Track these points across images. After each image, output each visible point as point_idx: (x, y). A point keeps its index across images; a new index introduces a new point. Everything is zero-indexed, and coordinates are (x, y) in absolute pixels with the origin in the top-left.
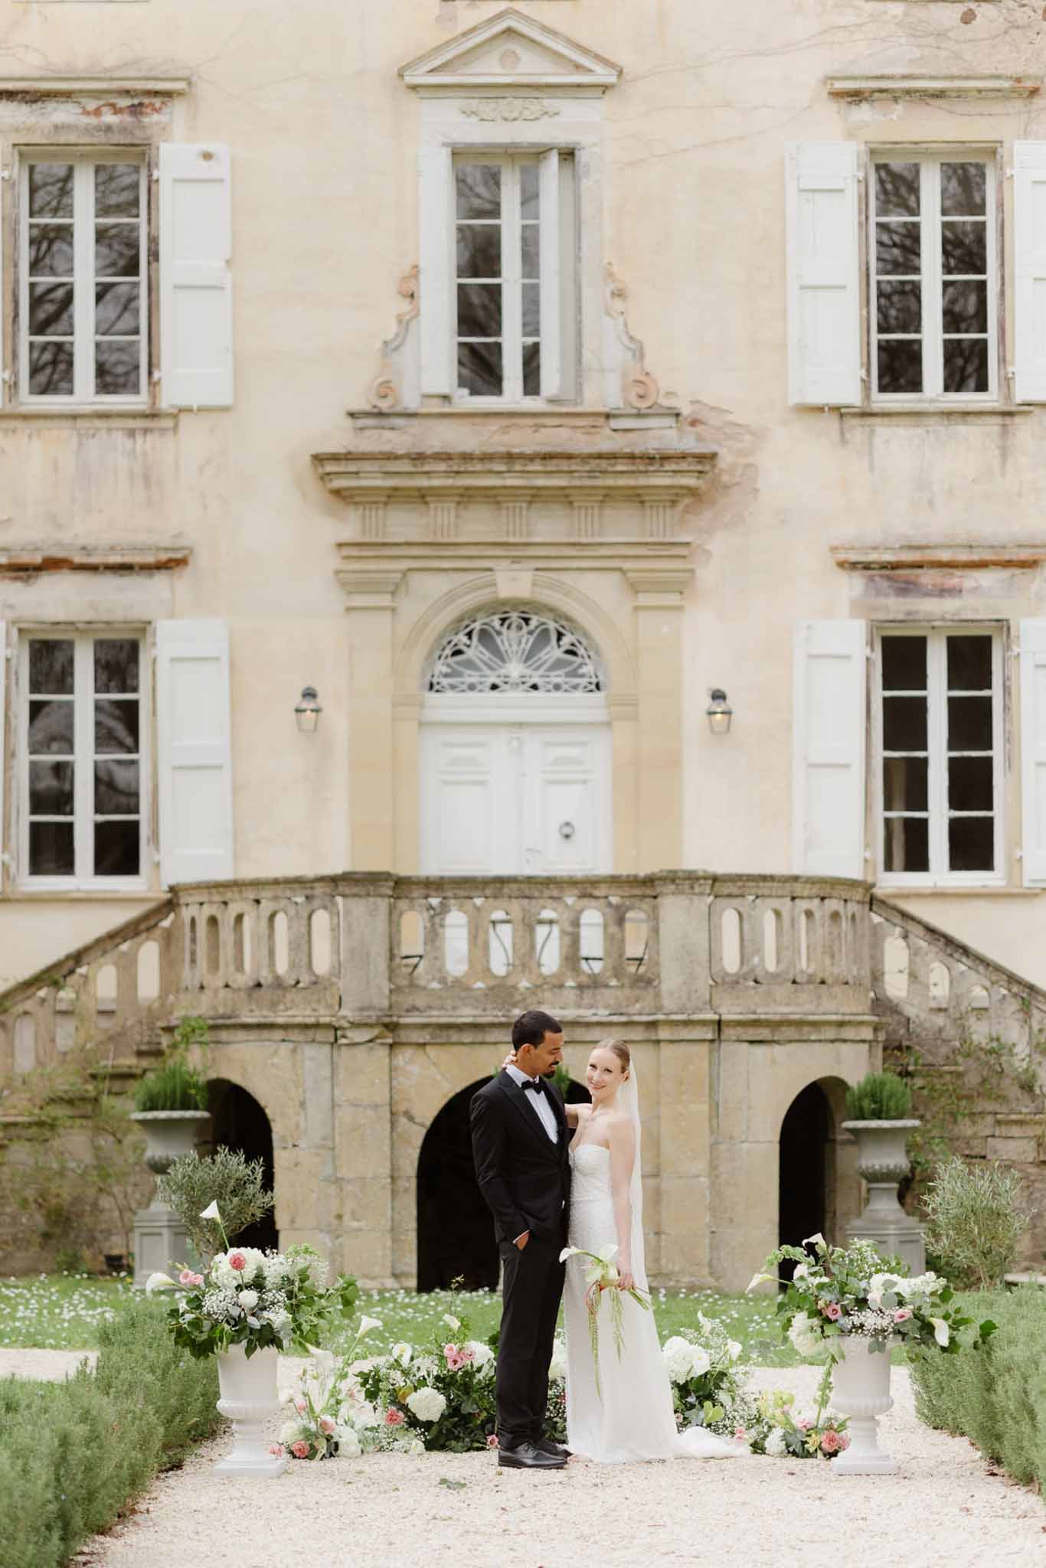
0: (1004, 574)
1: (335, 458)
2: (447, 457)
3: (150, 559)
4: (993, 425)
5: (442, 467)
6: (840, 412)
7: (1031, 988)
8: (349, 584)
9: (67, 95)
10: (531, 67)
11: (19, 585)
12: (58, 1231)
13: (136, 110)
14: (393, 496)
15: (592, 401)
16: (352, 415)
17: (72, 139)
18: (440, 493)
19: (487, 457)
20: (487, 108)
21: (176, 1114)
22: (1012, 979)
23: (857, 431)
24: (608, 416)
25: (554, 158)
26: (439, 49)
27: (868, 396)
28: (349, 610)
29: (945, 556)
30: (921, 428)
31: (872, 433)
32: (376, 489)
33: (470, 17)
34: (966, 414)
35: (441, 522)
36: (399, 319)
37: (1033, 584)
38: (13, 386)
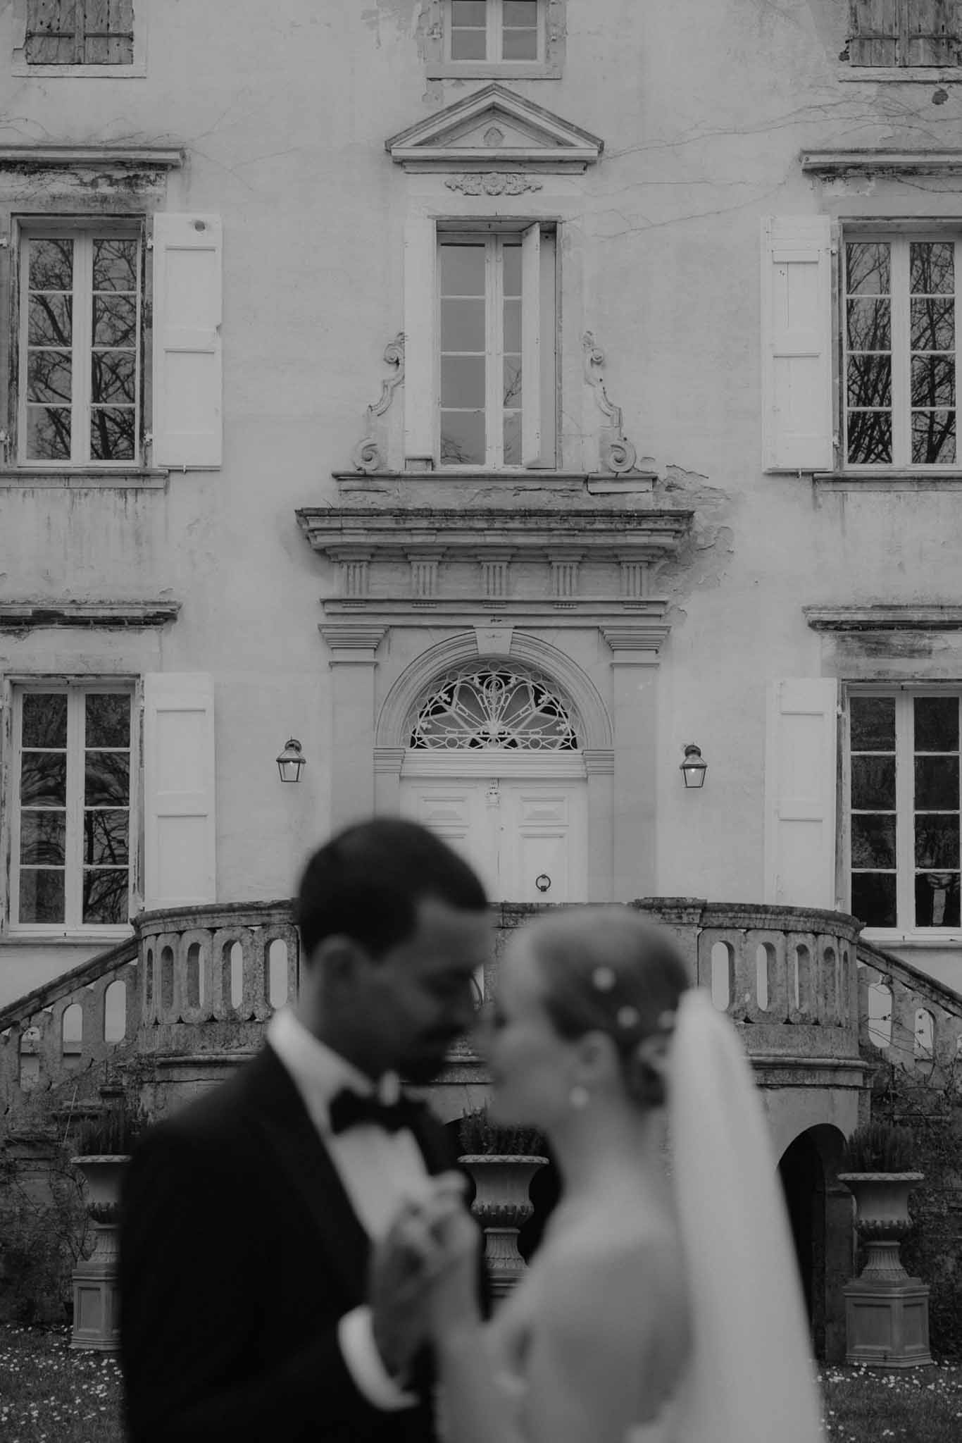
1: (319, 513)
2: (428, 513)
3: (138, 613)
5: (424, 523)
6: (814, 477)
8: (334, 641)
9: (63, 166)
10: (514, 142)
11: (11, 638)
13: (131, 182)
14: (377, 555)
15: (570, 465)
16: (337, 477)
17: (70, 209)
18: (422, 551)
19: (468, 514)
20: (471, 183)
21: (117, 1158)
23: (829, 496)
24: (586, 480)
25: (536, 232)
26: (425, 123)
27: (840, 463)
28: (333, 664)
29: (916, 616)
30: (892, 496)
31: (844, 498)
32: (360, 546)
33: (452, 94)
34: (936, 479)
35: (423, 580)
36: (385, 386)
38: (9, 447)
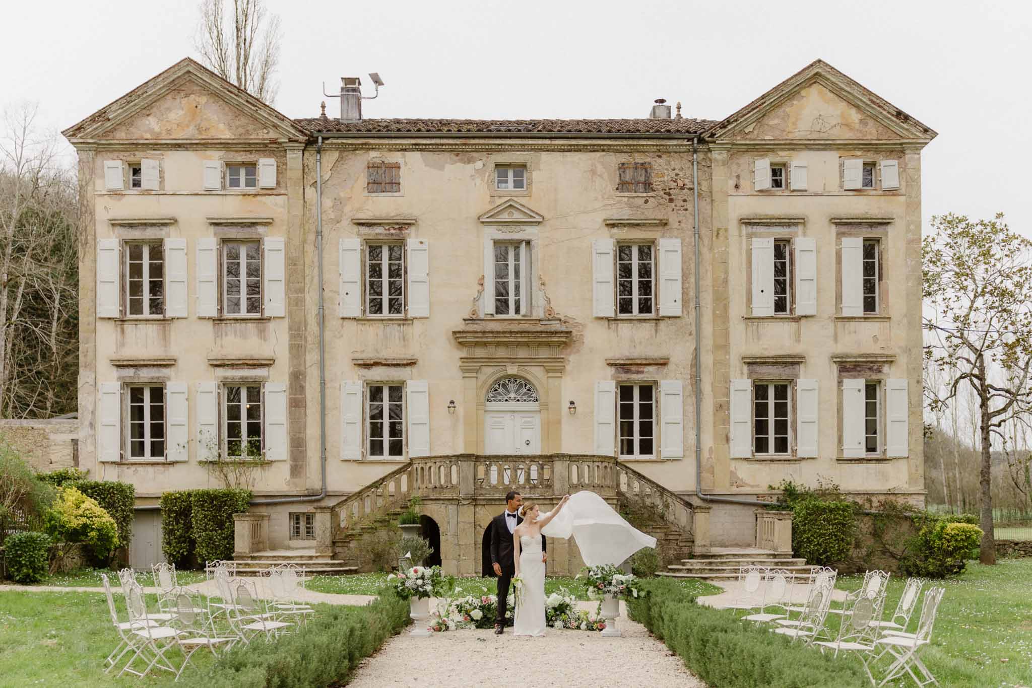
0: (656, 367)
1: (459, 332)
2: (492, 332)
3: (405, 362)
4: (653, 323)
5: (491, 335)
6: (608, 319)
7: (663, 489)
8: (464, 370)
9: (380, 224)
10: (517, 216)
11: (366, 370)
12: (377, 560)
13: (400, 229)
14: (477, 344)
15: (535, 316)
16: (464, 320)
17: (381, 237)
18: (490, 343)
19: (504, 332)
20: (504, 229)
21: (411, 525)
22: (658, 486)
23: (613, 325)
24: (540, 320)
25: (524, 243)
26: (490, 211)
27: (616, 315)
28: (464, 377)
29: (639, 362)
30: (632, 324)
31: (618, 325)
32: (472, 341)
33: (499, 201)
34: (646, 319)
35: (491, 351)
36: (478, 291)
37: (665, 370)
38: (364, 311)
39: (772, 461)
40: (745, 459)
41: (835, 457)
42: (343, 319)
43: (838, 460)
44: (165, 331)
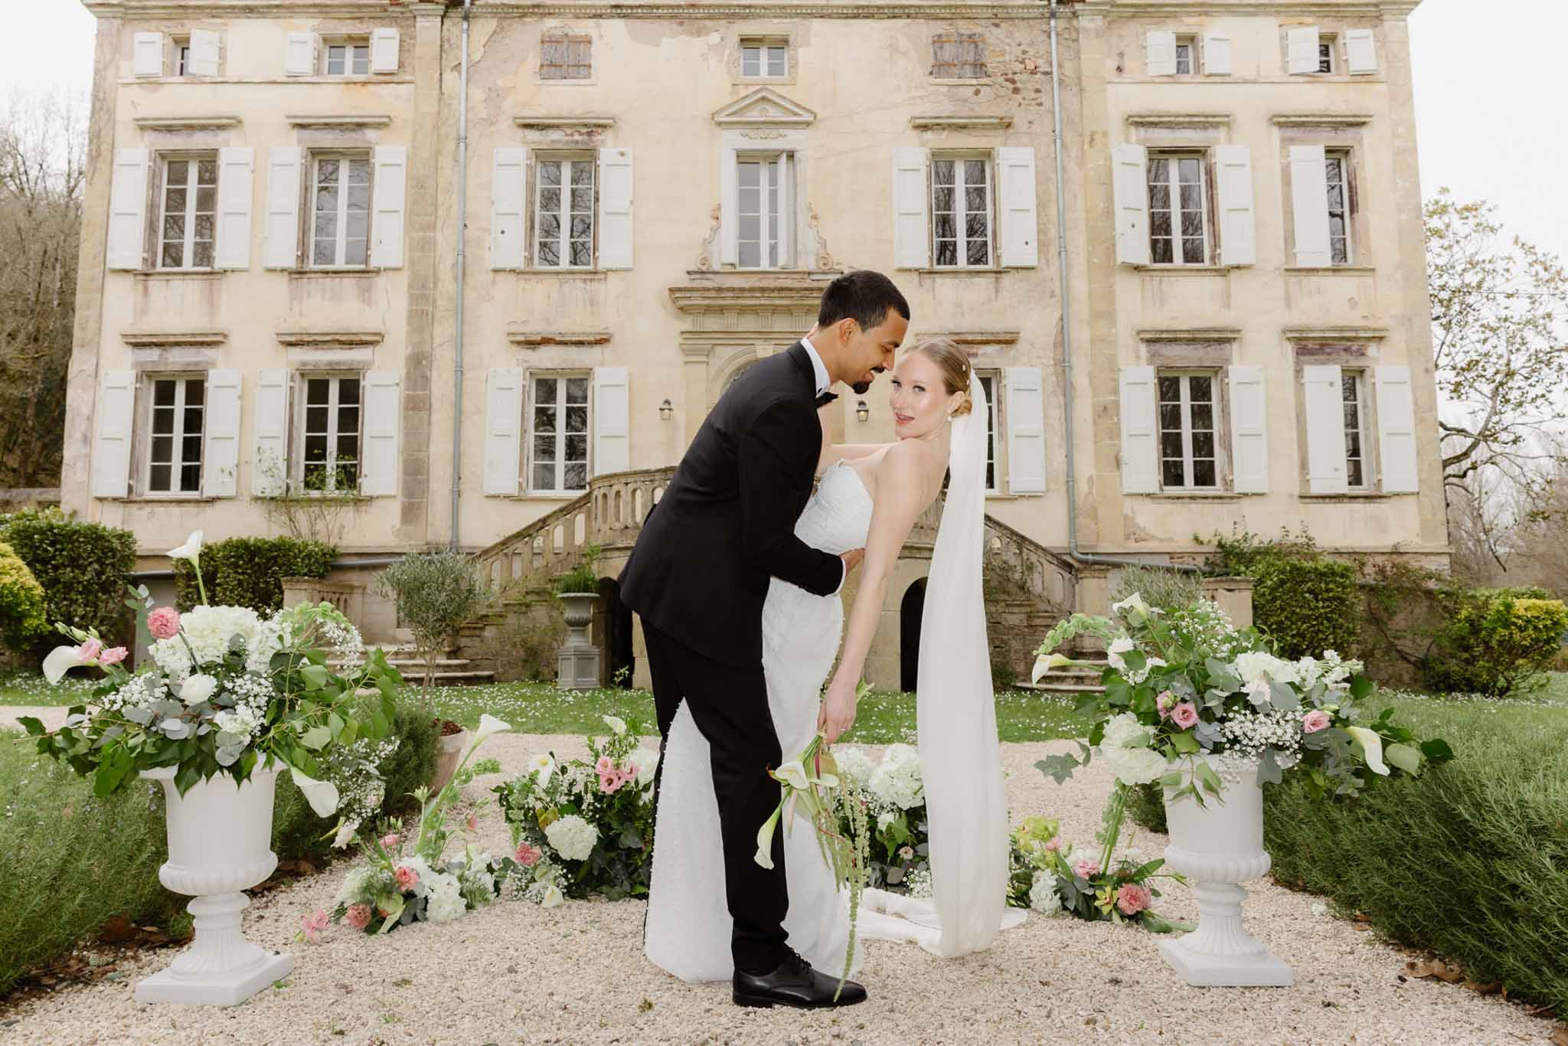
0: (998, 347)
1: (680, 290)
2: (733, 290)
3: (592, 338)
4: (991, 278)
5: (730, 294)
6: (919, 272)
7: (1023, 537)
8: (685, 351)
9: (557, 127)
10: (774, 114)
11: (529, 351)
12: (531, 659)
13: (590, 134)
14: (708, 310)
15: (802, 266)
16: (688, 273)
17: (560, 147)
18: (729, 308)
19: (752, 290)
20: (753, 133)
21: (579, 594)
22: (1013, 533)
23: (927, 281)
24: (809, 273)
25: (784, 156)
26: (730, 105)
27: (932, 265)
28: (686, 363)
29: (970, 338)
30: (957, 281)
31: (934, 282)
32: (699, 305)
33: (743, 92)
34: (978, 272)
35: (729, 321)
36: (711, 229)
37: (1012, 351)
38: (530, 260)
39: (1193, 498)
40: (1148, 495)
41: (1297, 493)
42: (496, 271)
43: (1302, 497)
44: (211, 290)
